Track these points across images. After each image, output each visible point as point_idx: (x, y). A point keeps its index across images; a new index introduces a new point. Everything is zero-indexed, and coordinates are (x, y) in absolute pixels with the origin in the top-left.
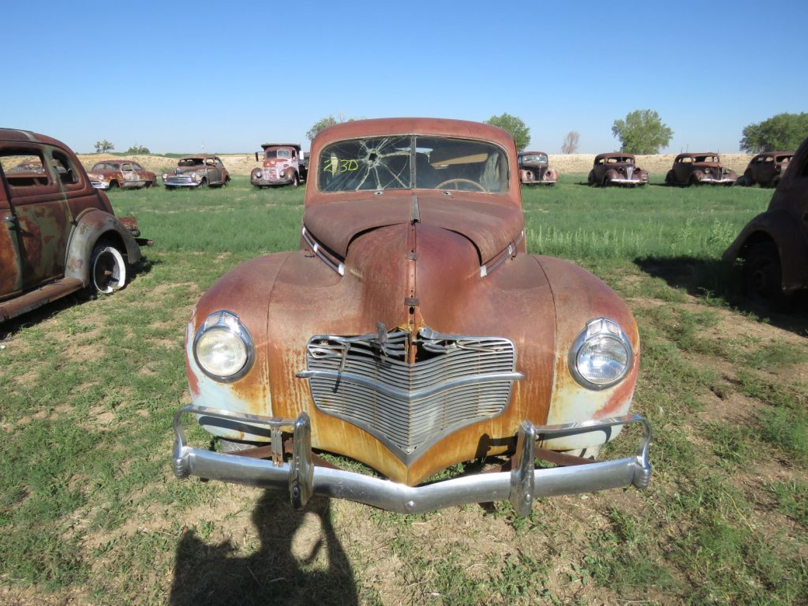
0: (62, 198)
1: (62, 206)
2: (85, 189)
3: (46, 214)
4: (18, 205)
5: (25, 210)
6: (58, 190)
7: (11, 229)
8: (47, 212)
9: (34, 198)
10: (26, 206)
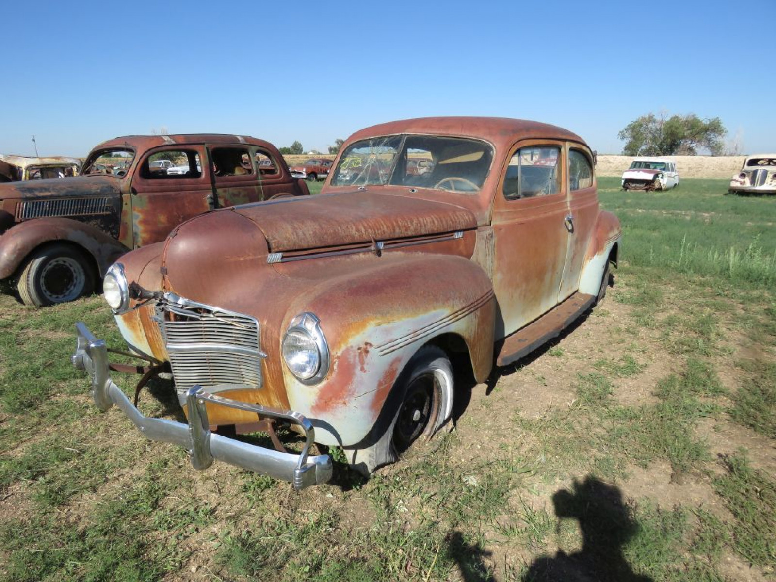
0: (257, 185)
1: (257, 191)
2: (281, 178)
3: (241, 196)
4: (220, 187)
5: (225, 191)
6: (256, 178)
7: (210, 204)
8: (243, 193)
9: (234, 183)
10: (227, 189)
